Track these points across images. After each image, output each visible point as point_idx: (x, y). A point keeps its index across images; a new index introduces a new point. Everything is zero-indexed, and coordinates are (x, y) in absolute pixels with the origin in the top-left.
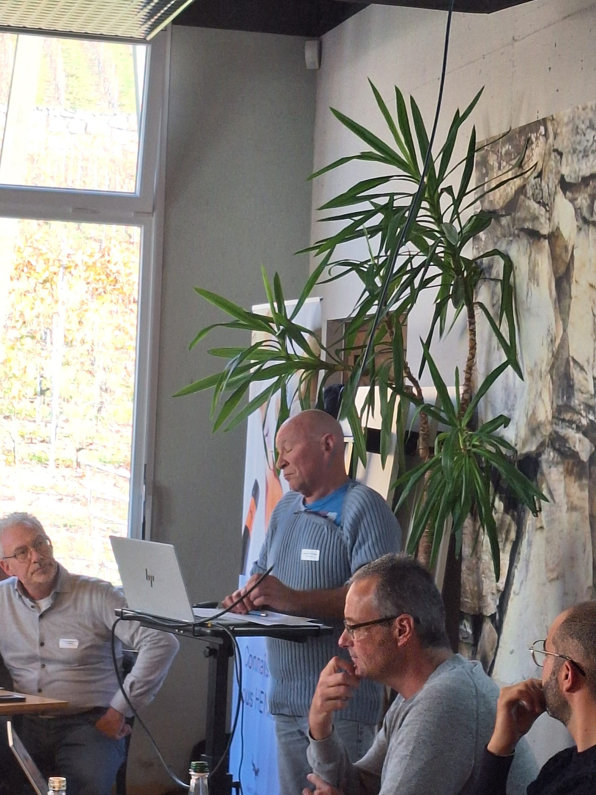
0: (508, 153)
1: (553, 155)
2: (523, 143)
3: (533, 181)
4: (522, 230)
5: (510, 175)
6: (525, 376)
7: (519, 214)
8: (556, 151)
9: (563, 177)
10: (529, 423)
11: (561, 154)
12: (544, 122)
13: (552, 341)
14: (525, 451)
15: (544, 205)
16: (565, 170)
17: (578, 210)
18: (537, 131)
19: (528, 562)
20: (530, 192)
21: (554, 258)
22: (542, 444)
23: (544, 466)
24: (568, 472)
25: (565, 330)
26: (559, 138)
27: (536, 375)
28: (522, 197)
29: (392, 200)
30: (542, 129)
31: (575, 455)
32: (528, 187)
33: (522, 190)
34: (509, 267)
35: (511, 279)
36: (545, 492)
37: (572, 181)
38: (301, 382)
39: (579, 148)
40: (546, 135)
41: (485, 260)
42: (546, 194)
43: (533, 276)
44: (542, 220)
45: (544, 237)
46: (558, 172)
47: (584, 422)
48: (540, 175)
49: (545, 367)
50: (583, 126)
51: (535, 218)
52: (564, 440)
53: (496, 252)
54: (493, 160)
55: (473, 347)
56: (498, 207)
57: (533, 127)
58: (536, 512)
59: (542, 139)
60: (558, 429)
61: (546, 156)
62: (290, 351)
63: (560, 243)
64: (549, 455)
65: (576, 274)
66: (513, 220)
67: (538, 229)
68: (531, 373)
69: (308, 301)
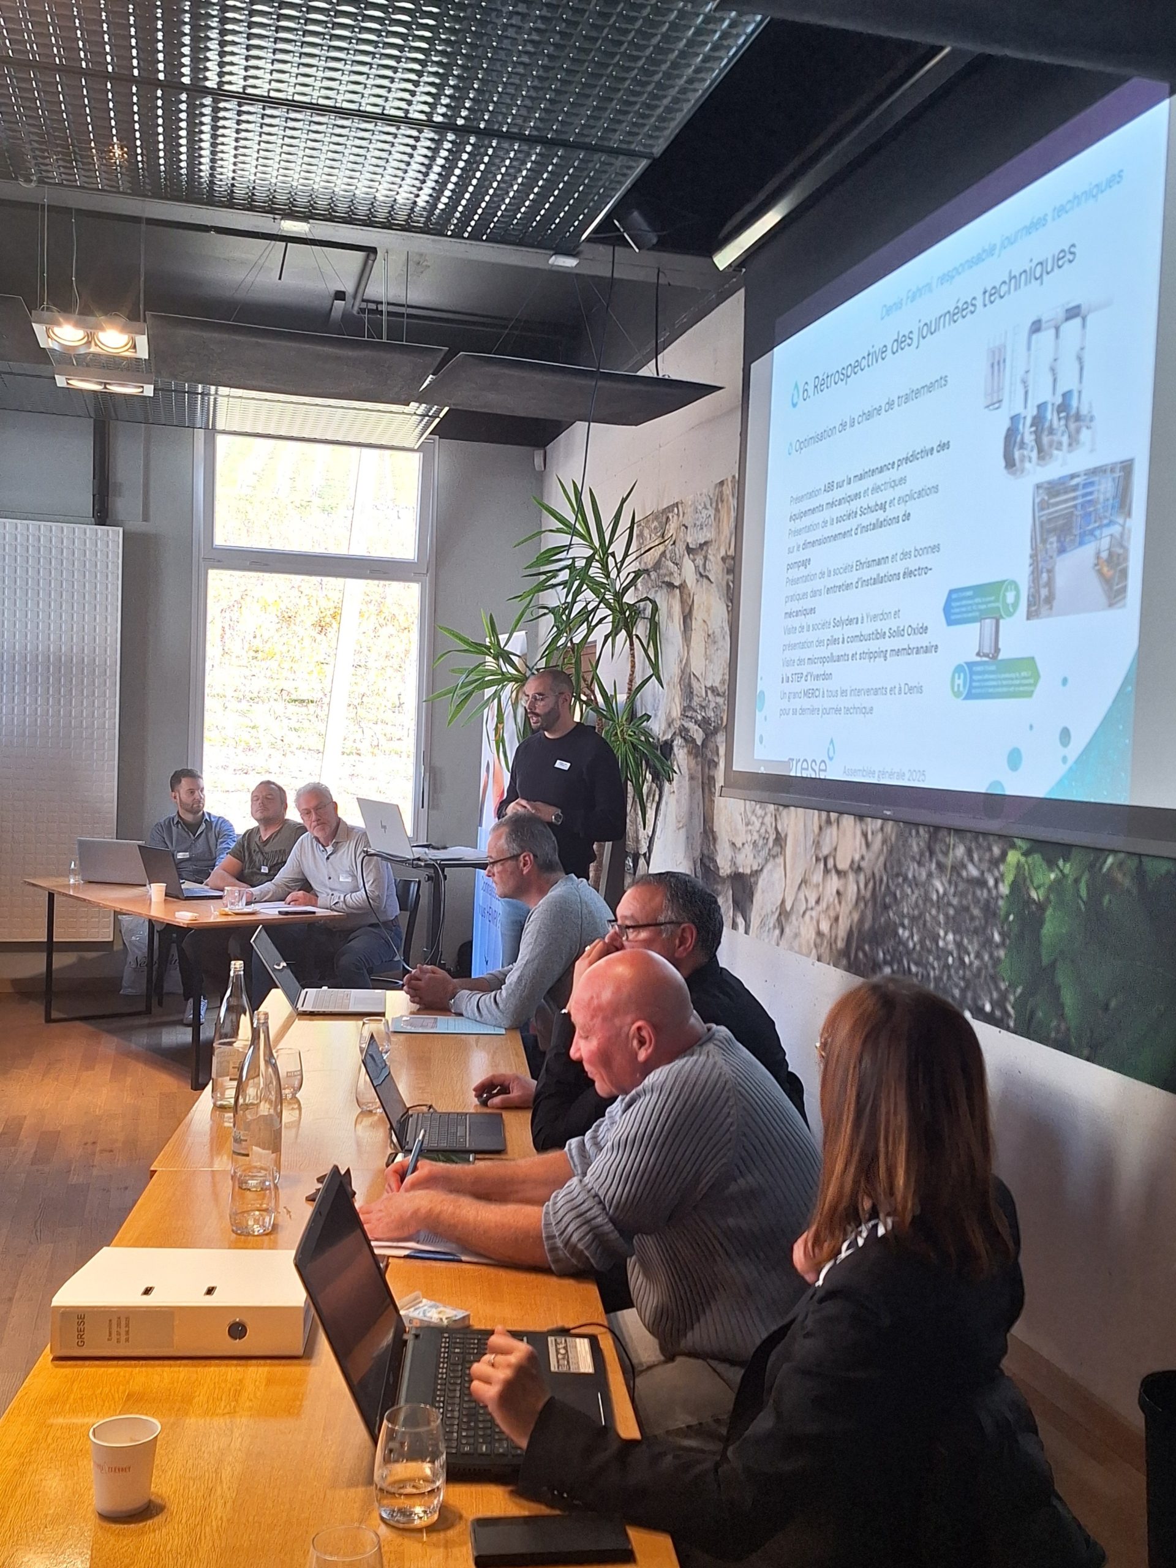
0: (655, 528)
1: (683, 528)
2: (664, 520)
3: (670, 548)
4: (663, 582)
5: (657, 542)
6: (665, 686)
7: (662, 572)
8: (684, 525)
9: (688, 544)
10: (667, 719)
11: (686, 528)
12: (676, 505)
13: (681, 661)
14: (664, 739)
15: (677, 564)
16: (689, 540)
17: (696, 567)
18: (673, 510)
19: (665, 816)
20: (668, 556)
21: (682, 601)
22: (675, 733)
23: (675, 749)
24: (690, 753)
25: (688, 653)
26: (686, 516)
27: (672, 686)
28: (663, 559)
29: (574, 562)
30: (676, 509)
31: (694, 741)
32: (667, 552)
33: (663, 554)
34: (655, 609)
35: (657, 618)
36: (676, 768)
37: (694, 547)
38: (512, 692)
39: (698, 523)
40: (678, 515)
41: (642, 604)
42: (678, 557)
43: (670, 615)
44: (676, 575)
45: (676, 587)
46: (685, 541)
47: (700, 718)
48: (674, 543)
49: (677, 680)
50: (700, 508)
51: (671, 574)
52: (687, 730)
53: (647, 599)
54: (646, 532)
55: (633, 666)
56: (649, 567)
57: (670, 509)
58: (670, 781)
59: (675, 517)
60: (684, 723)
61: (678, 529)
62: (504, 670)
63: (686, 591)
64: (679, 741)
65: (695, 613)
66: (658, 575)
67: (673, 581)
68: (668, 684)
69: (515, 634)
